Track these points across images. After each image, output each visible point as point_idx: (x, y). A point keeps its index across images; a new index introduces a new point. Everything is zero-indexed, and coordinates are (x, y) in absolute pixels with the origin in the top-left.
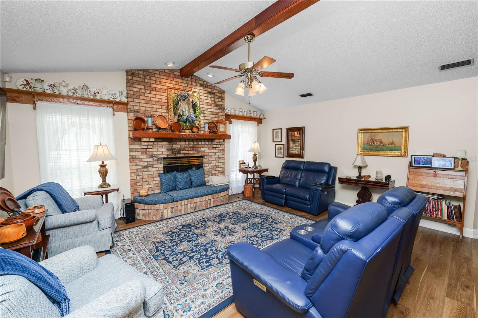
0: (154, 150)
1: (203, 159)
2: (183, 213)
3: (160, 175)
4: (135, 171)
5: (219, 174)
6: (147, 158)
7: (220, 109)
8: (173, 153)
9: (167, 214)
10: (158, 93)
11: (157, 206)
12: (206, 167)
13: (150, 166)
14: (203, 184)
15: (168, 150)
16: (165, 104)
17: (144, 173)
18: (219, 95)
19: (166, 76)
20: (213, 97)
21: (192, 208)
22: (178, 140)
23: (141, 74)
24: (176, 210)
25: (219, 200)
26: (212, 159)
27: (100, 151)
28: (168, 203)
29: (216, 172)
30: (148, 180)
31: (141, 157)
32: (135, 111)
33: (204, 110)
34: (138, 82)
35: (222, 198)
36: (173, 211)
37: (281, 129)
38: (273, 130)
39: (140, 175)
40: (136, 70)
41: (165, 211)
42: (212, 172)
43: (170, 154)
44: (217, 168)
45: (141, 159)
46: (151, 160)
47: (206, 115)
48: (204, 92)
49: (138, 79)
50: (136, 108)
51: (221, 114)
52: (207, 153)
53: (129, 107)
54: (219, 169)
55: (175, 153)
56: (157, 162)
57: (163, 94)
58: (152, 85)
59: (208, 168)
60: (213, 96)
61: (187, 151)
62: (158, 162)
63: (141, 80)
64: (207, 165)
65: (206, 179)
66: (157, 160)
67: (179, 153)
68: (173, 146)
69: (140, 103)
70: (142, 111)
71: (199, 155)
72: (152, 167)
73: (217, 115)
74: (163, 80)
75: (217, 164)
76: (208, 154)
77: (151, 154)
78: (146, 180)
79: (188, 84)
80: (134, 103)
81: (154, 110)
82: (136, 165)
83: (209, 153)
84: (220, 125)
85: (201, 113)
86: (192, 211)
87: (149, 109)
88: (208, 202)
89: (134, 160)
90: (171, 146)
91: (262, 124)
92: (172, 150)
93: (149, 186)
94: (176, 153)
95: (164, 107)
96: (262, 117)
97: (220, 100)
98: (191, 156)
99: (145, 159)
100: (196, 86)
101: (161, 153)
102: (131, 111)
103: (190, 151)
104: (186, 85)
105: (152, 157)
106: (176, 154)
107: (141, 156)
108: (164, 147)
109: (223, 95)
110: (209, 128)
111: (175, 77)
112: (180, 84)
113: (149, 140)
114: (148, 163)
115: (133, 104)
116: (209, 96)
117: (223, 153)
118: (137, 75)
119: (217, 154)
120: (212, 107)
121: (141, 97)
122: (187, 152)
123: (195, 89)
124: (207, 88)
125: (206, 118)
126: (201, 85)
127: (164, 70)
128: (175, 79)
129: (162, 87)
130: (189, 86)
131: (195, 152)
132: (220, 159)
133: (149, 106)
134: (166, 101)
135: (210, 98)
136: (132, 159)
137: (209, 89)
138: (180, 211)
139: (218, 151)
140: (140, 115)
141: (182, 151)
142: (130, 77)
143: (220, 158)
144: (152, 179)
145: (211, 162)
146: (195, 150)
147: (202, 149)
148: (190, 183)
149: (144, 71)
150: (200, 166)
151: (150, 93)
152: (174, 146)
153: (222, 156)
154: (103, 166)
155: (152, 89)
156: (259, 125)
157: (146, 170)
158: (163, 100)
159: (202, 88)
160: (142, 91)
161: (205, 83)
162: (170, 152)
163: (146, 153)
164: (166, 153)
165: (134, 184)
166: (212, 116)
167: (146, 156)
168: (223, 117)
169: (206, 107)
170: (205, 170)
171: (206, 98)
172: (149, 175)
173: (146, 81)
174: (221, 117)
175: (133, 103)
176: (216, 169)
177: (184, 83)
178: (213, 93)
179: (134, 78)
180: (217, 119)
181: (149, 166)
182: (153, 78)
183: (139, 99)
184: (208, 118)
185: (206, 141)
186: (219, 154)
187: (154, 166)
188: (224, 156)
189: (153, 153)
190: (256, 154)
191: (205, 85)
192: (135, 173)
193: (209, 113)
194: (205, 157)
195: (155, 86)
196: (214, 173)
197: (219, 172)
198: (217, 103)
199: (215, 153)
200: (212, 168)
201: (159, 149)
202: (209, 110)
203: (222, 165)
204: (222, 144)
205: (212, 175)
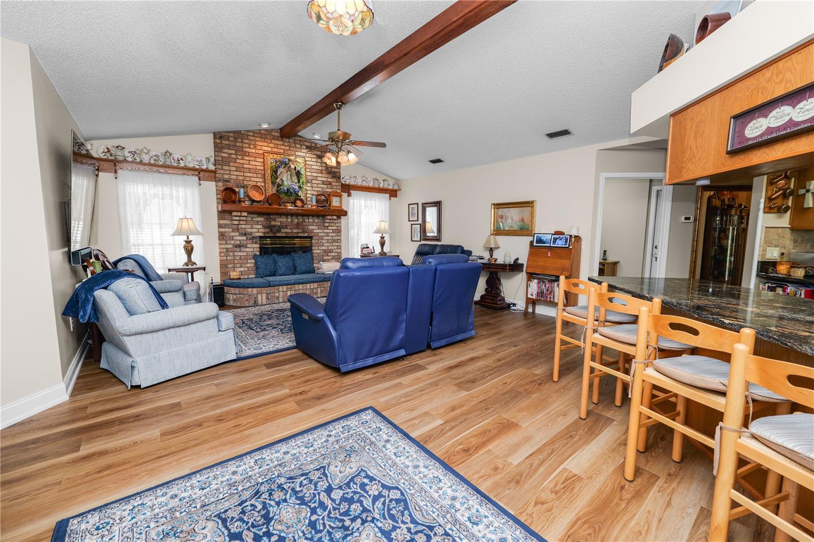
0: (248, 226)
1: (311, 241)
3: (255, 257)
4: (225, 250)
5: (333, 260)
6: (239, 236)
7: (333, 177)
8: (271, 231)
9: (262, 300)
10: (252, 159)
11: (250, 290)
12: (316, 251)
13: (243, 246)
14: (312, 271)
15: (264, 227)
16: (260, 172)
17: (235, 253)
19: (262, 137)
22: (278, 215)
23: (231, 137)
24: (272, 296)
26: (323, 241)
27: (185, 224)
28: (263, 287)
29: (330, 258)
30: (240, 261)
31: (232, 234)
32: (224, 181)
33: (312, 178)
34: (227, 146)
36: (269, 298)
37: (417, 204)
38: (409, 205)
39: (231, 255)
40: (225, 132)
41: (259, 297)
42: (323, 258)
43: (267, 233)
44: (330, 252)
45: (232, 237)
46: (244, 238)
47: (315, 185)
48: (312, 156)
49: (227, 142)
50: (226, 177)
51: (336, 184)
53: (217, 175)
54: (333, 254)
55: (274, 231)
56: (251, 241)
57: (258, 160)
58: (244, 149)
59: (318, 251)
62: (252, 242)
63: (231, 144)
64: (317, 248)
65: (315, 265)
66: (252, 239)
67: (279, 231)
69: (230, 171)
70: (233, 180)
71: (305, 235)
72: (246, 247)
73: (329, 184)
74: (258, 143)
75: (330, 248)
76: (318, 234)
77: (243, 231)
78: (238, 262)
79: (290, 147)
80: (224, 171)
81: (248, 179)
82: (226, 243)
84: (333, 198)
85: (308, 182)
87: (241, 178)
88: (313, 291)
89: (223, 238)
90: (269, 222)
91: (396, 197)
92: (270, 227)
93: (242, 269)
94: (276, 231)
95: (260, 176)
96: (396, 187)
98: (295, 235)
99: (237, 237)
100: (301, 148)
101: (256, 230)
102: (219, 180)
103: (293, 230)
104: (287, 148)
105: (245, 234)
108: (260, 223)
110: (317, 201)
111: (274, 139)
112: (279, 147)
113: (241, 214)
114: (240, 242)
115: (222, 172)
116: (319, 160)
117: (339, 234)
118: (227, 138)
119: (330, 234)
120: (323, 175)
121: (231, 164)
122: (289, 231)
123: (299, 153)
125: (314, 189)
126: (308, 148)
127: (260, 130)
128: (273, 141)
129: (257, 151)
130: (292, 149)
131: (300, 231)
132: (334, 241)
133: (242, 174)
134: (262, 168)
135: (319, 163)
136: (222, 236)
138: (278, 298)
139: (331, 231)
140: (230, 185)
141: (283, 230)
142: (218, 141)
144: (246, 261)
145: (322, 244)
146: (300, 228)
147: (310, 227)
148: (293, 269)
149: (234, 132)
150: (307, 250)
151: (243, 159)
152: (273, 223)
153: (337, 238)
154: (188, 242)
155: (245, 154)
156: (392, 198)
157: (238, 249)
158: (258, 167)
159: (308, 151)
160: (233, 157)
161: (313, 145)
162: (268, 230)
163: (238, 230)
164: (262, 230)
165: (224, 266)
166: (323, 186)
167: (238, 233)
168: (338, 187)
169: (314, 174)
170: (314, 255)
171: (315, 164)
172: (242, 256)
173: (238, 144)
174: (335, 187)
175: (222, 170)
176: (329, 254)
177: (285, 146)
179: (223, 141)
180: (329, 190)
181: (241, 245)
182: (246, 141)
183: (229, 166)
184: (317, 189)
185: (315, 217)
186: (332, 234)
187: (248, 246)
188: (339, 238)
189: (247, 230)
190: (384, 236)
191: (313, 148)
192: (225, 252)
193: (319, 182)
194: (314, 238)
195: (248, 150)
196: (326, 259)
197: (333, 258)
198: (330, 169)
199: (328, 234)
200: (324, 252)
201: (254, 226)
202: (318, 178)
203: (337, 249)
204: (337, 222)
205: (324, 261)
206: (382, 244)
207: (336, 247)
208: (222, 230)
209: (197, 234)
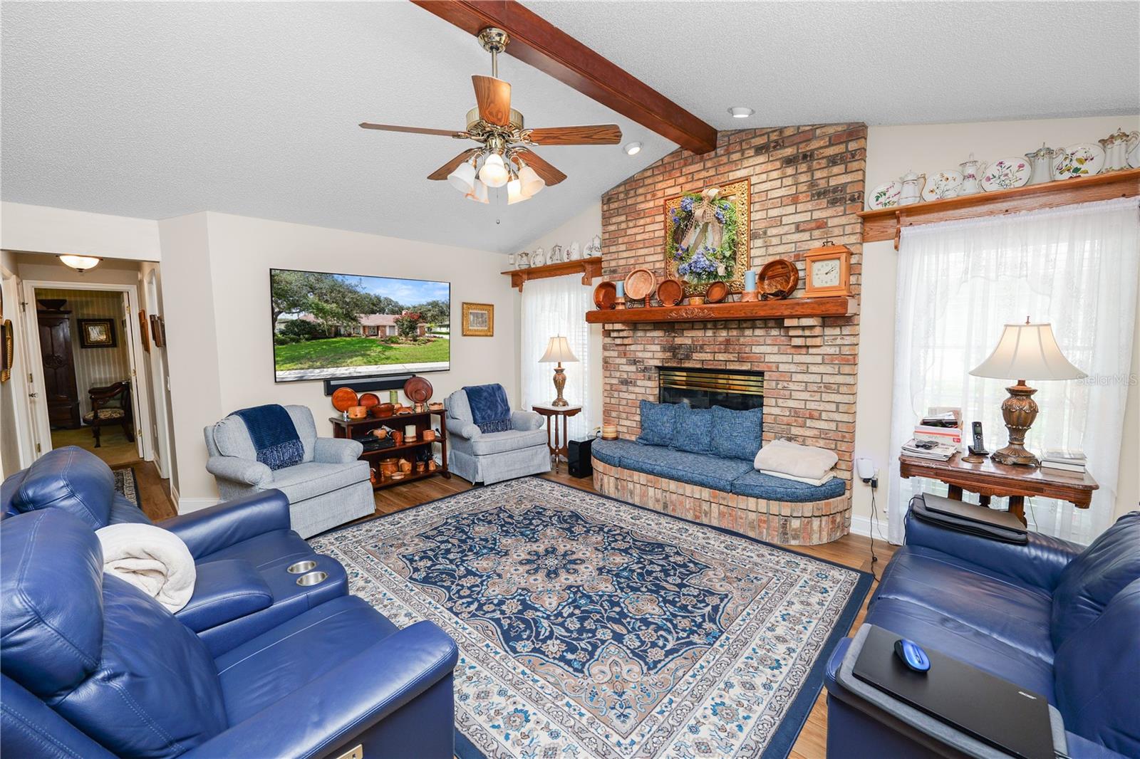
1: (760, 382)
3: (641, 405)
4: (608, 387)
5: (822, 443)
6: (627, 364)
7: (833, 202)
8: (674, 356)
10: (648, 220)
12: (770, 409)
13: (631, 382)
15: (664, 350)
16: (661, 241)
17: (621, 395)
18: (831, 151)
19: (666, 172)
20: (805, 169)
22: (687, 325)
23: (621, 192)
24: (624, 487)
26: (792, 386)
27: (556, 346)
28: (609, 464)
29: (808, 432)
30: (627, 409)
31: (618, 361)
32: (607, 272)
33: (768, 225)
34: (616, 211)
36: (619, 487)
39: (615, 396)
40: (613, 189)
41: (606, 480)
42: (790, 430)
43: (669, 360)
44: (811, 418)
45: (617, 366)
46: (633, 368)
47: (775, 241)
48: (770, 166)
49: (616, 205)
50: (613, 264)
51: (843, 220)
52: (774, 365)
53: (603, 265)
54: (823, 425)
55: (679, 356)
56: (642, 374)
57: (657, 218)
58: (639, 207)
59: (776, 411)
60: (803, 167)
61: (709, 355)
62: (644, 376)
63: (622, 204)
64: (773, 402)
66: (644, 371)
67: (688, 357)
68: (676, 339)
69: (617, 252)
70: (621, 268)
71: (746, 368)
72: (635, 385)
73: (818, 228)
74: (659, 186)
75: (811, 405)
76: (778, 368)
77: (632, 355)
78: (624, 409)
79: (716, 167)
80: (611, 256)
81: (641, 260)
82: (610, 377)
83: (780, 365)
84: (818, 263)
85: (754, 236)
87: (632, 261)
88: (701, 507)
89: (607, 367)
90: (672, 339)
94: (682, 357)
95: (658, 249)
97: (836, 170)
98: (720, 368)
99: (623, 366)
100: (742, 159)
101: (649, 355)
103: (716, 355)
104: (712, 172)
105: (635, 362)
106: (681, 359)
107: (619, 359)
108: (656, 342)
109: (855, 145)
111: (685, 165)
114: (628, 374)
115: (609, 257)
116: (790, 171)
117: (846, 369)
118: (616, 196)
119: (813, 369)
120: (801, 208)
121: (620, 240)
122: (709, 357)
123: (737, 172)
124: (784, 147)
125: (771, 250)
126: (759, 150)
127: (662, 160)
128: (684, 169)
129: (656, 202)
130: (722, 170)
131: (731, 357)
132: (829, 388)
133: (632, 253)
134: (663, 232)
135: (791, 178)
136: (606, 361)
137: (786, 150)
138: (633, 493)
139: (819, 359)
141: (696, 354)
142: (605, 207)
143: (828, 386)
144: (632, 410)
145: (787, 393)
146: (731, 351)
147: (756, 349)
149: (625, 183)
150: (751, 403)
151: (635, 226)
152: (678, 341)
153: (840, 379)
154: (559, 371)
155: (640, 215)
157: (624, 388)
158: (656, 234)
159: (761, 159)
160: (622, 228)
161: (774, 137)
162: (669, 354)
163: (625, 354)
164: (660, 355)
165: (606, 413)
166: (795, 237)
167: (625, 360)
168: (848, 229)
169: (773, 213)
170: (767, 419)
171: (777, 184)
172: (629, 401)
173: (629, 202)
174: (838, 231)
175: (609, 255)
176: (809, 423)
177: (708, 169)
178: (805, 157)
179: (611, 205)
181: (629, 380)
182: (640, 191)
183: (619, 244)
184: (780, 249)
185: (771, 324)
186: (822, 369)
187: (639, 383)
188: (849, 380)
189: (637, 353)
190: (1030, 384)
191: (772, 145)
192: (610, 391)
193: (786, 229)
194: (767, 376)
195: (642, 206)
196: (797, 433)
197: (823, 436)
198: (822, 184)
199: (808, 367)
200: (792, 414)
201: (648, 346)
202: (785, 220)
203: (837, 411)
204: (841, 335)
205: (789, 439)
207: (833, 407)
208: (607, 354)
209: (573, 359)
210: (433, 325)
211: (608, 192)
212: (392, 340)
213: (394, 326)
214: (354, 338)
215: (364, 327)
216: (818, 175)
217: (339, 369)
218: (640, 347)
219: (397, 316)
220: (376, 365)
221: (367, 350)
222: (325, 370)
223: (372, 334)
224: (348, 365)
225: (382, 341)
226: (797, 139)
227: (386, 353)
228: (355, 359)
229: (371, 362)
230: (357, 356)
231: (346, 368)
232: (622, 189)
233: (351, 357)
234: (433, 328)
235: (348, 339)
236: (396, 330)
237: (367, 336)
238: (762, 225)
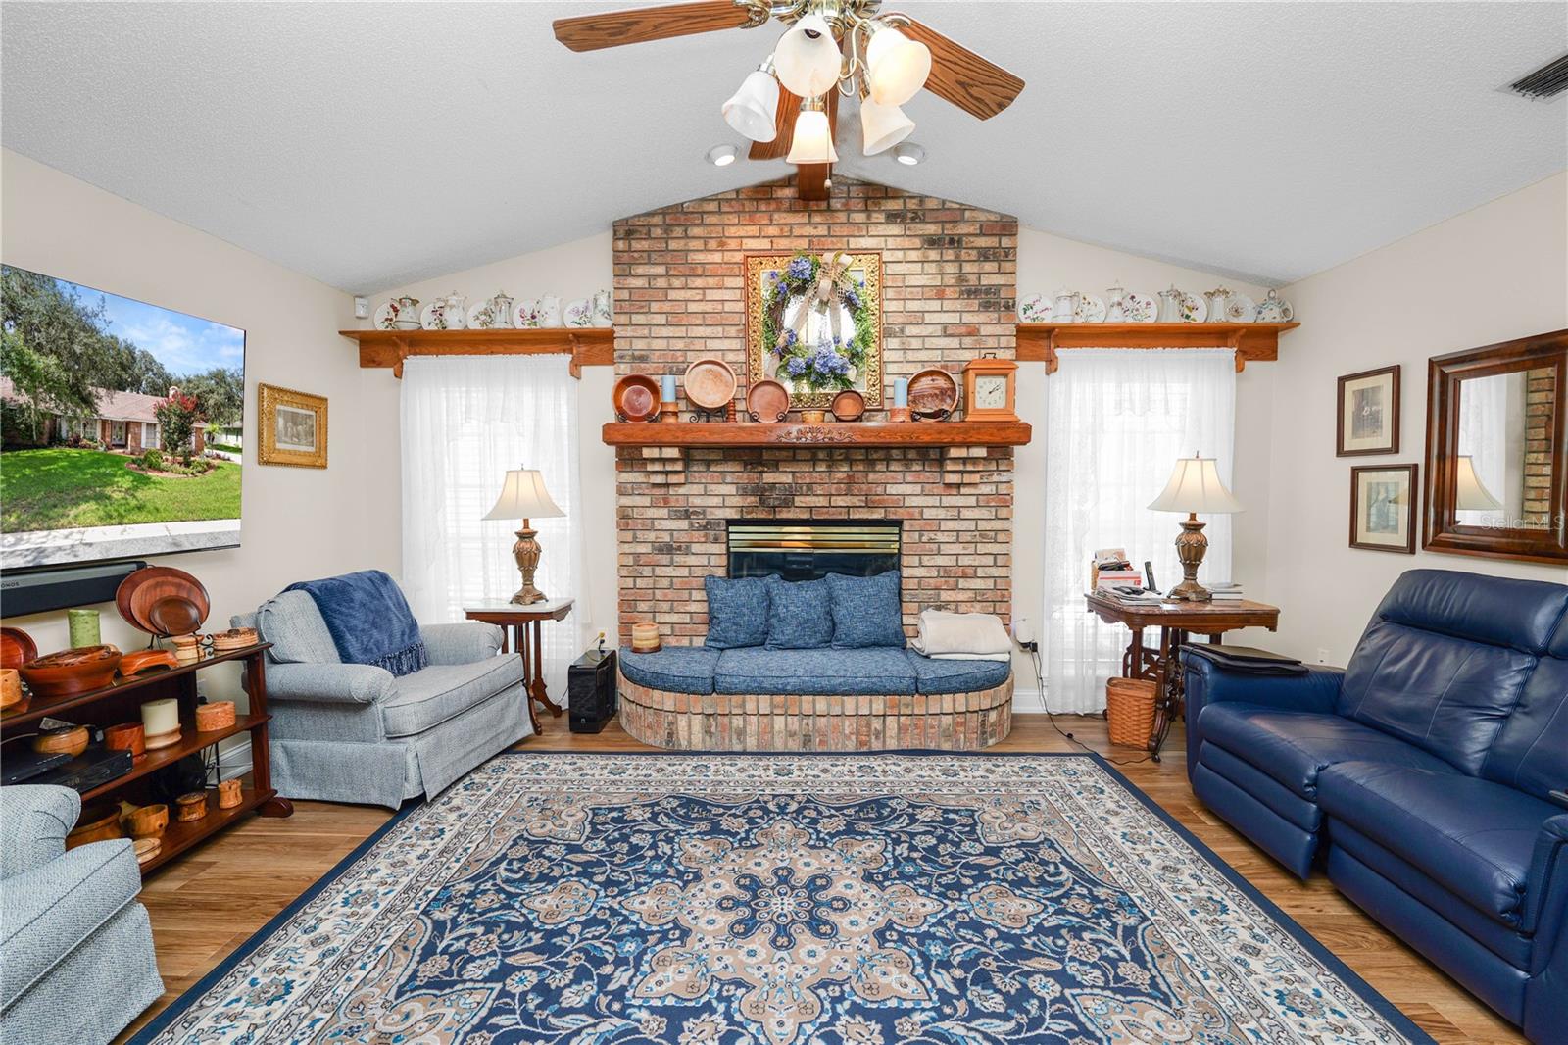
1: (899, 534)
2: (751, 744)
3: (709, 584)
4: (630, 560)
5: (978, 606)
6: (670, 518)
7: (986, 306)
8: (761, 502)
9: (690, 734)
10: (711, 282)
12: (912, 571)
13: (679, 548)
14: (896, 641)
15: (744, 492)
16: (735, 319)
17: (658, 571)
18: (983, 242)
19: (744, 212)
20: (952, 258)
21: (792, 735)
22: (784, 454)
23: (655, 226)
24: (723, 726)
25: (932, 727)
26: (940, 537)
27: (526, 488)
29: (962, 596)
30: (671, 595)
31: (651, 513)
32: (634, 357)
33: (906, 321)
34: (645, 255)
35: (947, 720)
36: (713, 730)
37: (1396, 371)
38: (1342, 381)
39: (645, 574)
40: (639, 216)
41: (682, 721)
42: (939, 595)
43: (752, 508)
44: (965, 577)
45: (649, 521)
46: (684, 524)
47: (916, 343)
48: (907, 242)
49: (645, 245)
50: (639, 345)
51: (998, 330)
52: (917, 510)
53: (617, 344)
54: (978, 584)
55: (772, 502)
56: (702, 533)
57: (729, 282)
58: (692, 257)
59: (921, 572)
60: (950, 254)
61: (821, 498)
62: (705, 536)
63: (656, 246)
64: (916, 560)
65: (906, 620)
66: (705, 528)
67: (788, 503)
68: (765, 475)
69: (651, 326)
70: (657, 353)
71: (876, 516)
72: (688, 551)
73: (970, 335)
74: (732, 231)
75: (965, 561)
76: (922, 513)
77: (682, 502)
78: (666, 595)
79: (829, 225)
80: (633, 331)
81: (699, 345)
82: (635, 540)
83: (925, 510)
84: (980, 381)
85: (887, 333)
86: (794, 745)
87: (680, 345)
88: (869, 726)
89: (628, 524)
90: (758, 475)
91: (1276, 359)
92: (761, 492)
93: (674, 618)
94: (777, 503)
95: (732, 332)
96: (1271, 316)
97: (989, 266)
98: (840, 517)
99: (662, 521)
100: (868, 223)
101: (717, 501)
102: (622, 357)
103: (833, 498)
104: (822, 231)
105: (687, 514)
106: (774, 507)
107: (651, 509)
108: (729, 480)
109: (1006, 242)
110: (914, 398)
111: (778, 210)
112: (797, 231)
114: (672, 535)
115: (629, 332)
116: (933, 255)
117: (1003, 513)
118: (644, 230)
119: (966, 513)
120: (948, 305)
121: (655, 307)
122: (822, 501)
123: (861, 239)
124: (924, 222)
125: (911, 356)
126: (893, 217)
128: (776, 216)
129: (728, 256)
130: (837, 230)
131: (856, 501)
132: (984, 536)
133: (680, 332)
134: (740, 306)
135: (934, 264)
136: (625, 517)
137: (929, 226)
138: (741, 733)
139: (972, 501)
140: (645, 370)
141: (802, 498)
142: (621, 245)
143: (983, 533)
144: (685, 595)
145: (935, 547)
146: (856, 492)
147: (893, 489)
148: (825, 626)
149: (664, 212)
150: (886, 563)
151: (685, 288)
152: (769, 478)
153: (997, 525)
154: (526, 536)
155: (693, 271)
156: (1247, 364)
157: (665, 559)
158: (728, 307)
159: (895, 230)
160: (658, 285)
161: (912, 204)
162: (752, 498)
163: (666, 501)
164: (737, 501)
165: (628, 605)
166: (944, 342)
167: (666, 510)
168: (1003, 342)
169: (912, 305)
170: (906, 584)
171: (917, 268)
172: (675, 580)
173: (673, 245)
174: (991, 342)
175: (629, 328)
176: (962, 583)
177: (816, 225)
178: (952, 241)
179: (633, 243)
180: (968, 355)
181: (675, 545)
182: (696, 231)
183: (649, 312)
184: (923, 355)
185: (912, 454)
186: (976, 513)
187: (695, 548)
188: (1004, 525)
189: (691, 499)
190: (1200, 519)
191: (910, 215)
192: (633, 566)
193: (929, 330)
194: (906, 526)
195: (700, 257)
196: (949, 599)
197: (978, 598)
198: (973, 280)
199: (960, 512)
200: (942, 574)
201: (711, 487)
202: (928, 318)
203: (995, 565)
204: (997, 470)
205: (938, 608)
206: (1192, 554)
207: (990, 560)
208: (626, 501)
209: (557, 513)
210: (216, 426)
211: (627, 220)
212: (148, 462)
213: (155, 425)
214: (84, 452)
215: (104, 422)
216: (968, 268)
217: (54, 533)
218: (697, 489)
219: (160, 400)
220: (120, 524)
221: (106, 485)
222: (25, 536)
223: (117, 442)
224: (69, 526)
225: (134, 461)
226: (942, 216)
227: (139, 494)
228: (84, 506)
229: (110, 517)
230: (87, 499)
231: (66, 532)
232: (657, 220)
233: (76, 503)
234: (216, 436)
235: (74, 452)
236: (158, 435)
237: (108, 448)
238: (899, 319)
